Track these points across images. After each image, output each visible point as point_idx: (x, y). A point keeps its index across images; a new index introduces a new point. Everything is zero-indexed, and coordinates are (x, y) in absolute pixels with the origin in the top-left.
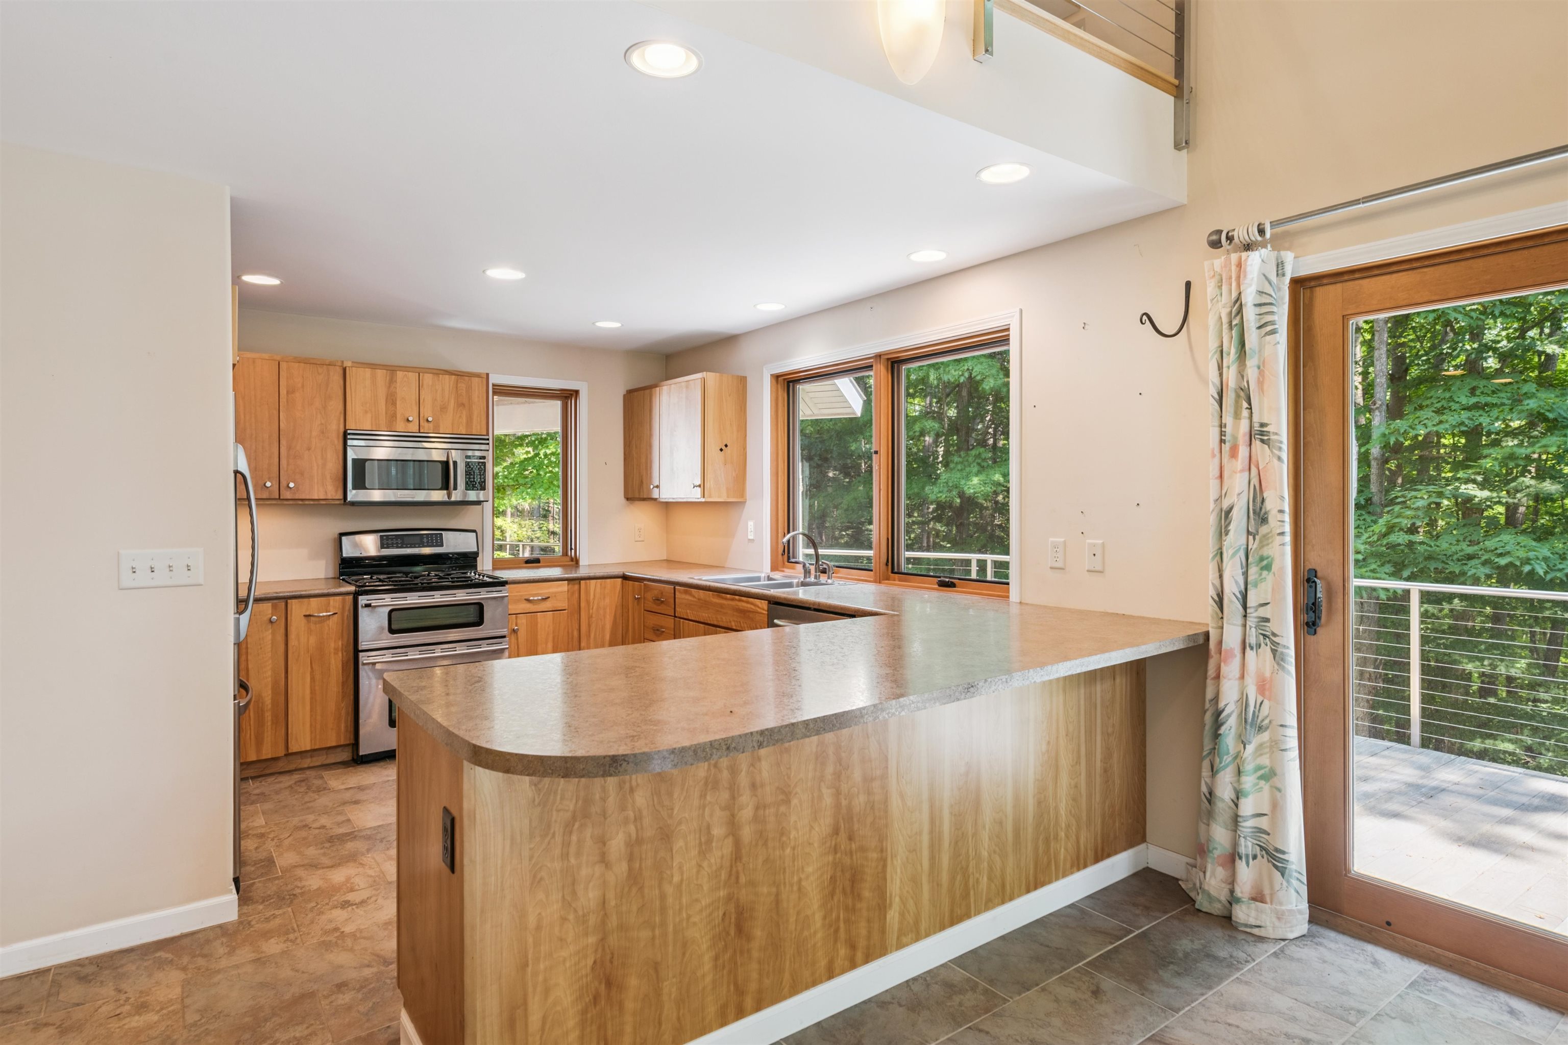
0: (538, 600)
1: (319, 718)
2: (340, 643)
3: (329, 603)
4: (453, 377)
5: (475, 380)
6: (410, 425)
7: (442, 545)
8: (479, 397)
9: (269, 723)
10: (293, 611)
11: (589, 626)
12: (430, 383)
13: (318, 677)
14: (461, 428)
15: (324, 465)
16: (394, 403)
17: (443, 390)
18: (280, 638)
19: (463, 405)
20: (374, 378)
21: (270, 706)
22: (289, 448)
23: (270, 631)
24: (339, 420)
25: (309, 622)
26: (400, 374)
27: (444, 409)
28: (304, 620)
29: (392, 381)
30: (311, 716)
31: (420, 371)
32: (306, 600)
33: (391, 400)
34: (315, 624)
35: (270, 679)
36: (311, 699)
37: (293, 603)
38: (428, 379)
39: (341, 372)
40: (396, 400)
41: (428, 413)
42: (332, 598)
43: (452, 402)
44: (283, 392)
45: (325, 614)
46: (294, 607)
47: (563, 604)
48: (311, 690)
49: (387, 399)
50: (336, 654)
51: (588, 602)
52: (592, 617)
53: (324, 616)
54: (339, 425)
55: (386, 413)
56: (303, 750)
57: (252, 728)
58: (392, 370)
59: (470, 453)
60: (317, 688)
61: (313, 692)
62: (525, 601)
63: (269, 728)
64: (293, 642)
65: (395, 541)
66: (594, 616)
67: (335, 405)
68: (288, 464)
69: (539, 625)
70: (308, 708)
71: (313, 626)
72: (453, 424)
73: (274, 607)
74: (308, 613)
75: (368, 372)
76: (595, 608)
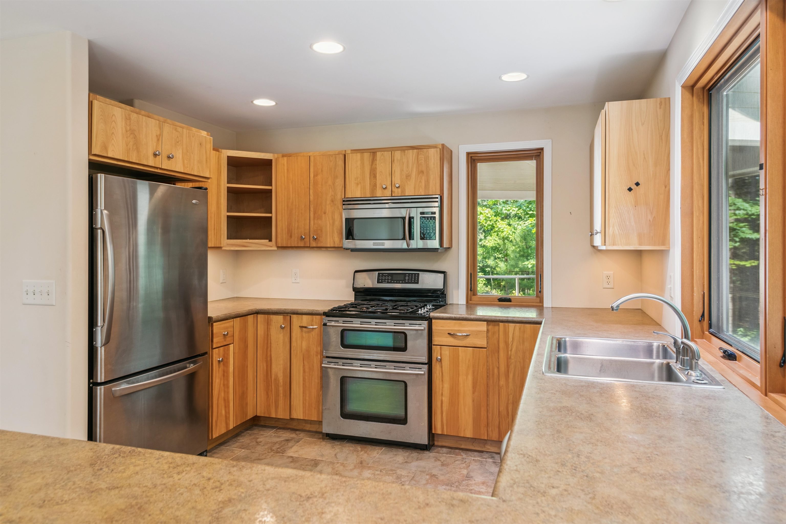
0: (463, 336)
1: (307, 398)
2: (319, 349)
3: (313, 320)
4: (415, 150)
5: (432, 151)
6: (386, 191)
7: (418, 283)
8: (434, 164)
9: (282, 395)
10: (294, 321)
11: (508, 366)
12: (399, 158)
13: (307, 370)
14: (421, 190)
15: (333, 223)
16: (375, 177)
17: (408, 162)
18: (287, 340)
19: (422, 172)
20: (362, 159)
21: (282, 384)
22: (315, 213)
23: (282, 334)
24: (342, 192)
25: (302, 331)
26: (379, 154)
27: (408, 177)
28: (299, 328)
29: (374, 160)
30: (303, 396)
31: (392, 150)
32: (300, 316)
33: (373, 174)
34: (306, 332)
35: (282, 366)
36: (303, 384)
37: (294, 317)
38: (398, 154)
39: (343, 158)
40: (376, 173)
41: (397, 181)
42: (314, 316)
43: (415, 170)
44: (312, 175)
45: (311, 327)
46: (294, 320)
47: (483, 342)
48: (303, 378)
49: (370, 173)
50: (317, 356)
51: (506, 343)
52: (510, 358)
53: (310, 328)
54: (341, 195)
55: (370, 184)
56: (299, 418)
57: (273, 396)
58: (373, 152)
59: (426, 210)
60: (306, 378)
61: (304, 380)
62: (448, 335)
63: (282, 398)
64: (294, 344)
65: (387, 278)
66: (512, 357)
67: (340, 181)
68: (314, 224)
69: (460, 358)
70: (302, 390)
71: (304, 335)
72: (415, 188)
73: (284, 319)
74: (301, 325)
75: (359, 155)
76: (513, 350)
